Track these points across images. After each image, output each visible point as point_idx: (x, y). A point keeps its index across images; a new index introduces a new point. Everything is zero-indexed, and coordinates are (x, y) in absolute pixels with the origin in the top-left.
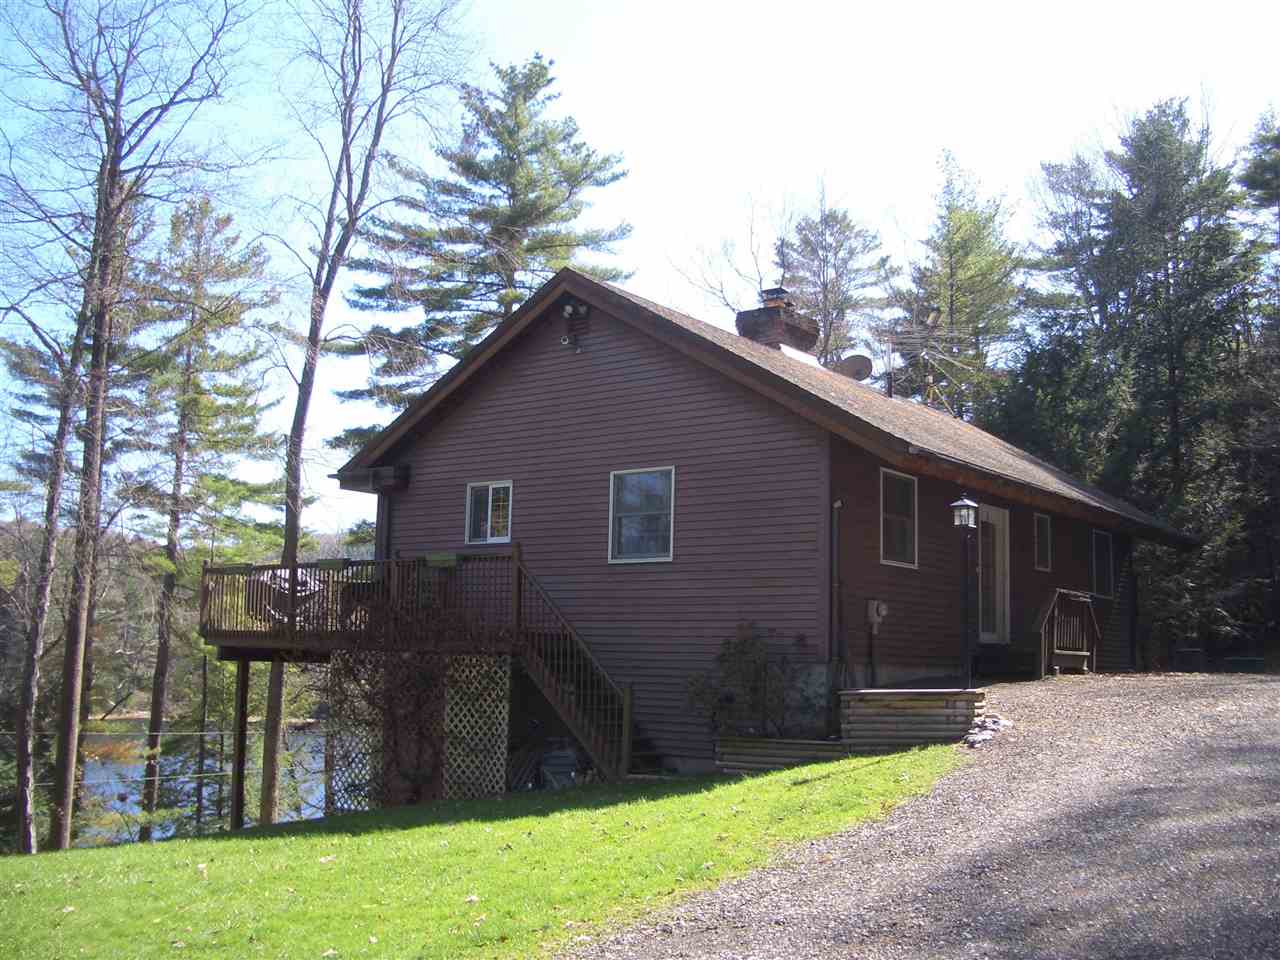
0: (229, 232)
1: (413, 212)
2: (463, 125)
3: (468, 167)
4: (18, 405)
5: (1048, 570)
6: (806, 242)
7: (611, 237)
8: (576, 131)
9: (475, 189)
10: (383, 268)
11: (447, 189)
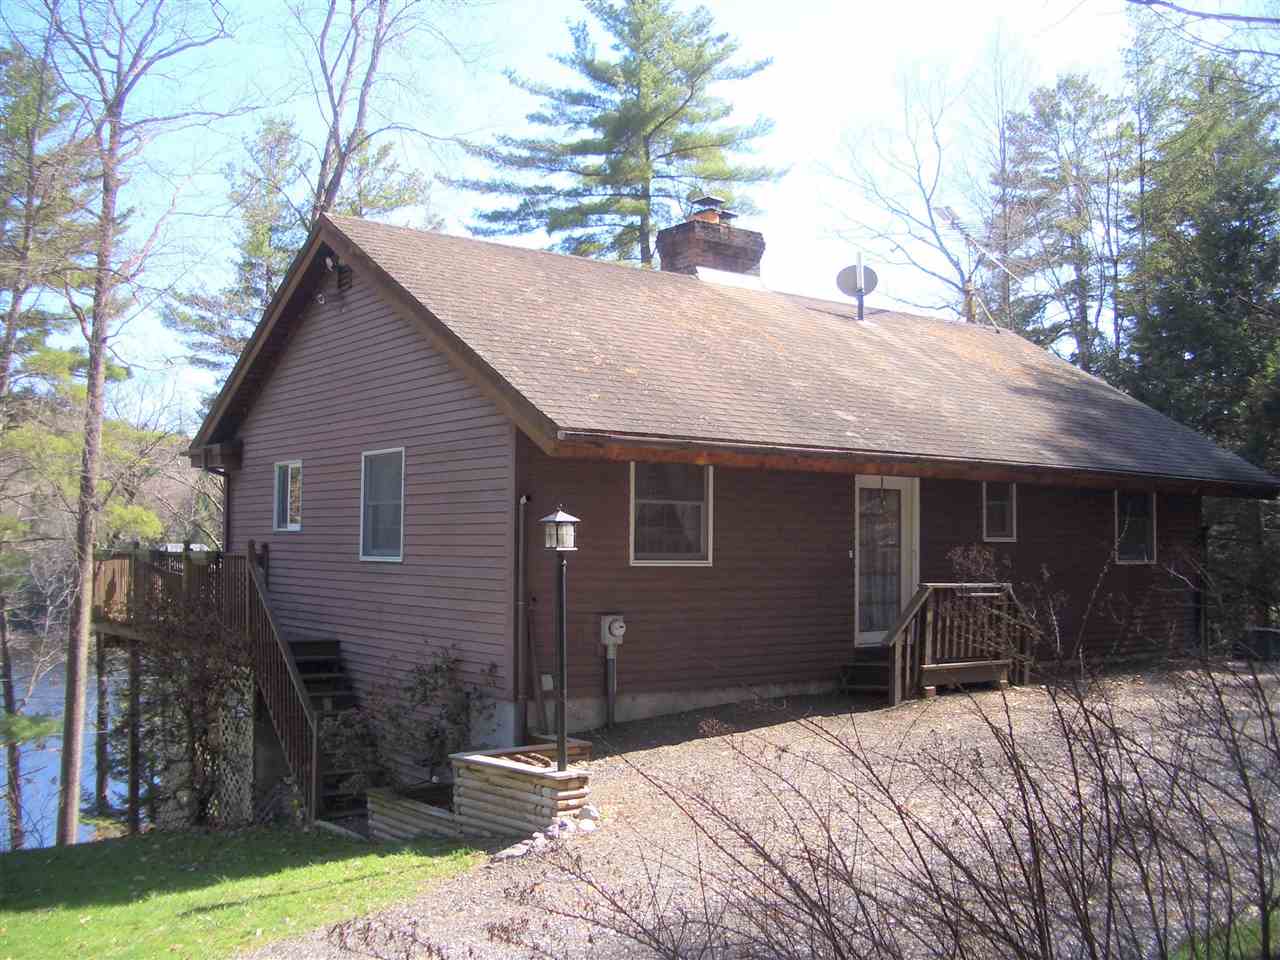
0: (388, 162)
1: (545, 127)
2: (571, 29)
3: (598, 74)
4: (191, 353)
5: (1014, 539)
6: (1040, 114)
7: (750, 135)
8: (711, 21)
9: (605, 95)
10: (510, 189)
11: (577, 99)
